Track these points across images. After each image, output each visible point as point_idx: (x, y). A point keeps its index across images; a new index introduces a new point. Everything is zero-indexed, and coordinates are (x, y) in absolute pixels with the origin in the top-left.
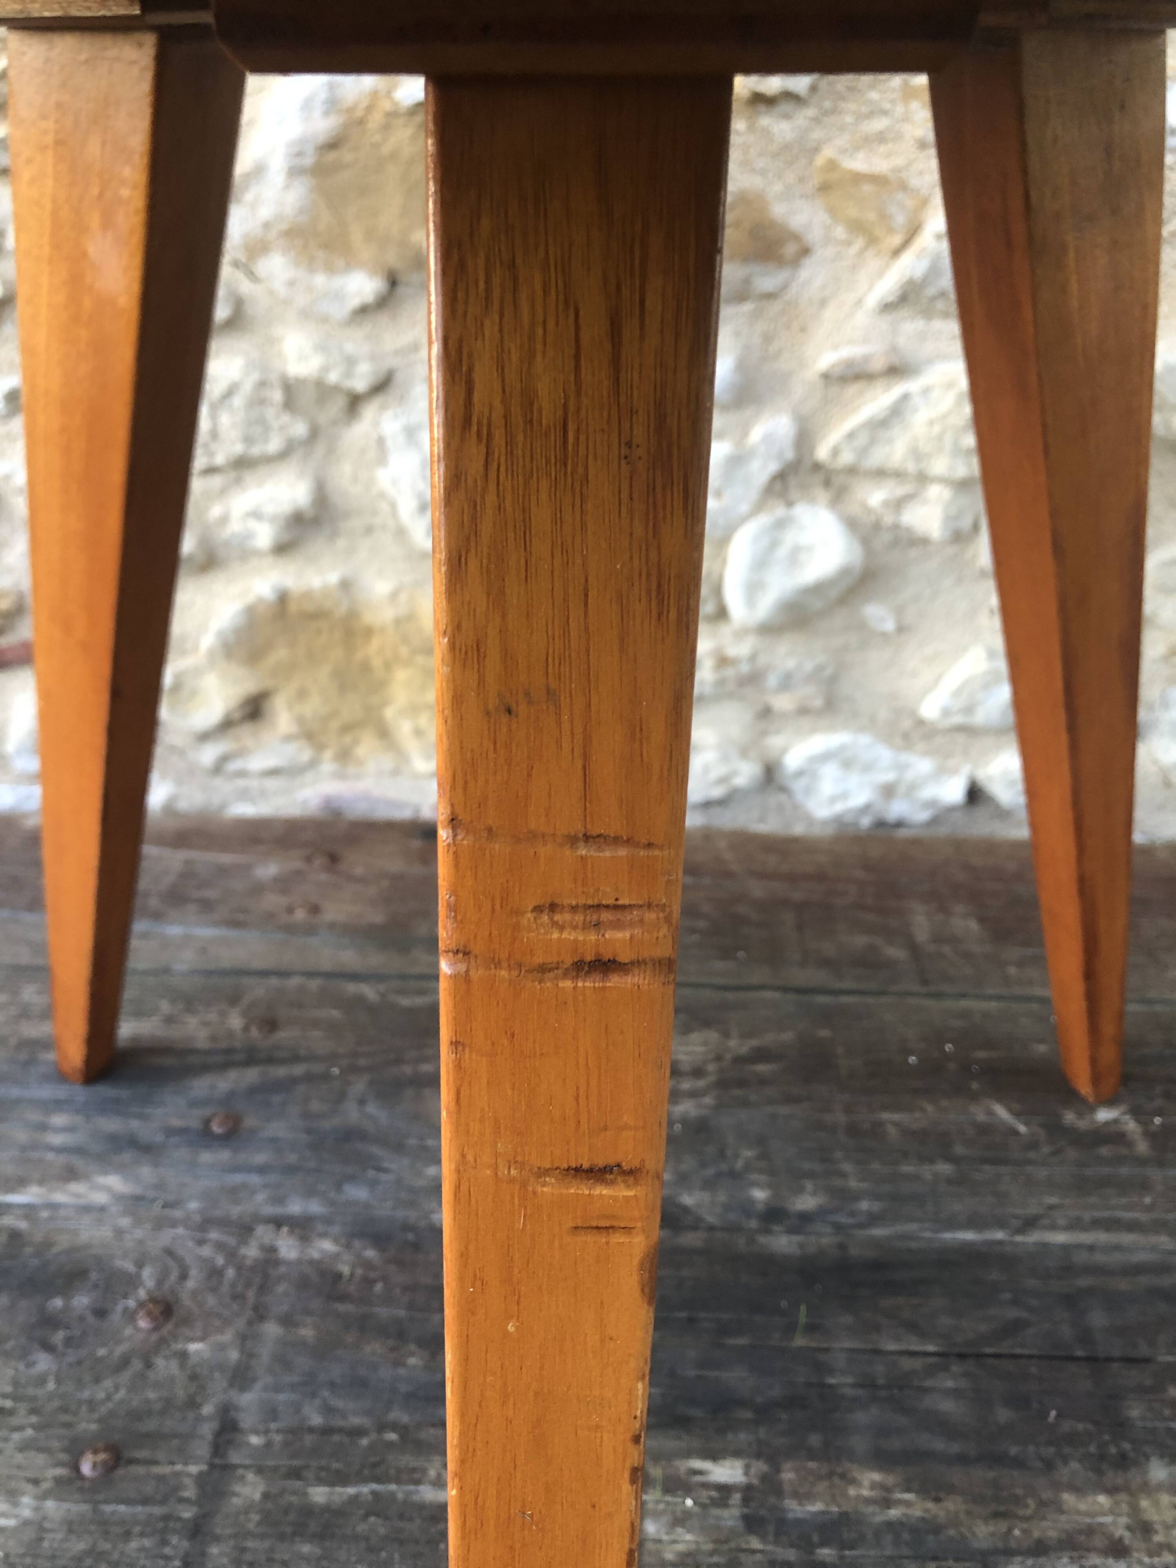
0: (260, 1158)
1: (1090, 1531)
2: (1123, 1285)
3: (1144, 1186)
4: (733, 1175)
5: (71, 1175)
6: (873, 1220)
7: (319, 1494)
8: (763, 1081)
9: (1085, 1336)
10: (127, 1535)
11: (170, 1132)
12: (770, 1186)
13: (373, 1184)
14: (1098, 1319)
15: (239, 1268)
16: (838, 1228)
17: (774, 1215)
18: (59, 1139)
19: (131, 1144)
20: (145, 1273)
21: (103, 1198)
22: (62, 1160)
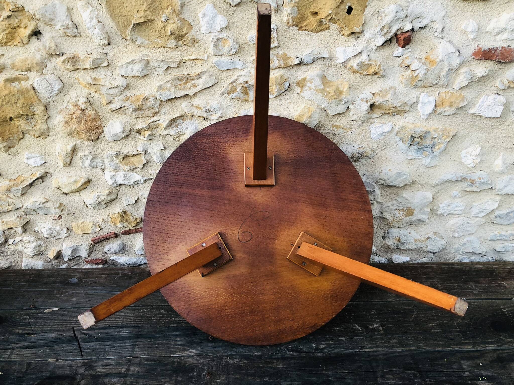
3: (382, 339)
5: (185, 350)
6: (335, 349)
11: (201, 340)
12: (316, 344)
15: (222, 366)
16: (329, 351)
17: (317, 349)
18: (180, 343)
19: (194, 343)
20: (205, 368)
21: (192, 354)
22: (182, 347)
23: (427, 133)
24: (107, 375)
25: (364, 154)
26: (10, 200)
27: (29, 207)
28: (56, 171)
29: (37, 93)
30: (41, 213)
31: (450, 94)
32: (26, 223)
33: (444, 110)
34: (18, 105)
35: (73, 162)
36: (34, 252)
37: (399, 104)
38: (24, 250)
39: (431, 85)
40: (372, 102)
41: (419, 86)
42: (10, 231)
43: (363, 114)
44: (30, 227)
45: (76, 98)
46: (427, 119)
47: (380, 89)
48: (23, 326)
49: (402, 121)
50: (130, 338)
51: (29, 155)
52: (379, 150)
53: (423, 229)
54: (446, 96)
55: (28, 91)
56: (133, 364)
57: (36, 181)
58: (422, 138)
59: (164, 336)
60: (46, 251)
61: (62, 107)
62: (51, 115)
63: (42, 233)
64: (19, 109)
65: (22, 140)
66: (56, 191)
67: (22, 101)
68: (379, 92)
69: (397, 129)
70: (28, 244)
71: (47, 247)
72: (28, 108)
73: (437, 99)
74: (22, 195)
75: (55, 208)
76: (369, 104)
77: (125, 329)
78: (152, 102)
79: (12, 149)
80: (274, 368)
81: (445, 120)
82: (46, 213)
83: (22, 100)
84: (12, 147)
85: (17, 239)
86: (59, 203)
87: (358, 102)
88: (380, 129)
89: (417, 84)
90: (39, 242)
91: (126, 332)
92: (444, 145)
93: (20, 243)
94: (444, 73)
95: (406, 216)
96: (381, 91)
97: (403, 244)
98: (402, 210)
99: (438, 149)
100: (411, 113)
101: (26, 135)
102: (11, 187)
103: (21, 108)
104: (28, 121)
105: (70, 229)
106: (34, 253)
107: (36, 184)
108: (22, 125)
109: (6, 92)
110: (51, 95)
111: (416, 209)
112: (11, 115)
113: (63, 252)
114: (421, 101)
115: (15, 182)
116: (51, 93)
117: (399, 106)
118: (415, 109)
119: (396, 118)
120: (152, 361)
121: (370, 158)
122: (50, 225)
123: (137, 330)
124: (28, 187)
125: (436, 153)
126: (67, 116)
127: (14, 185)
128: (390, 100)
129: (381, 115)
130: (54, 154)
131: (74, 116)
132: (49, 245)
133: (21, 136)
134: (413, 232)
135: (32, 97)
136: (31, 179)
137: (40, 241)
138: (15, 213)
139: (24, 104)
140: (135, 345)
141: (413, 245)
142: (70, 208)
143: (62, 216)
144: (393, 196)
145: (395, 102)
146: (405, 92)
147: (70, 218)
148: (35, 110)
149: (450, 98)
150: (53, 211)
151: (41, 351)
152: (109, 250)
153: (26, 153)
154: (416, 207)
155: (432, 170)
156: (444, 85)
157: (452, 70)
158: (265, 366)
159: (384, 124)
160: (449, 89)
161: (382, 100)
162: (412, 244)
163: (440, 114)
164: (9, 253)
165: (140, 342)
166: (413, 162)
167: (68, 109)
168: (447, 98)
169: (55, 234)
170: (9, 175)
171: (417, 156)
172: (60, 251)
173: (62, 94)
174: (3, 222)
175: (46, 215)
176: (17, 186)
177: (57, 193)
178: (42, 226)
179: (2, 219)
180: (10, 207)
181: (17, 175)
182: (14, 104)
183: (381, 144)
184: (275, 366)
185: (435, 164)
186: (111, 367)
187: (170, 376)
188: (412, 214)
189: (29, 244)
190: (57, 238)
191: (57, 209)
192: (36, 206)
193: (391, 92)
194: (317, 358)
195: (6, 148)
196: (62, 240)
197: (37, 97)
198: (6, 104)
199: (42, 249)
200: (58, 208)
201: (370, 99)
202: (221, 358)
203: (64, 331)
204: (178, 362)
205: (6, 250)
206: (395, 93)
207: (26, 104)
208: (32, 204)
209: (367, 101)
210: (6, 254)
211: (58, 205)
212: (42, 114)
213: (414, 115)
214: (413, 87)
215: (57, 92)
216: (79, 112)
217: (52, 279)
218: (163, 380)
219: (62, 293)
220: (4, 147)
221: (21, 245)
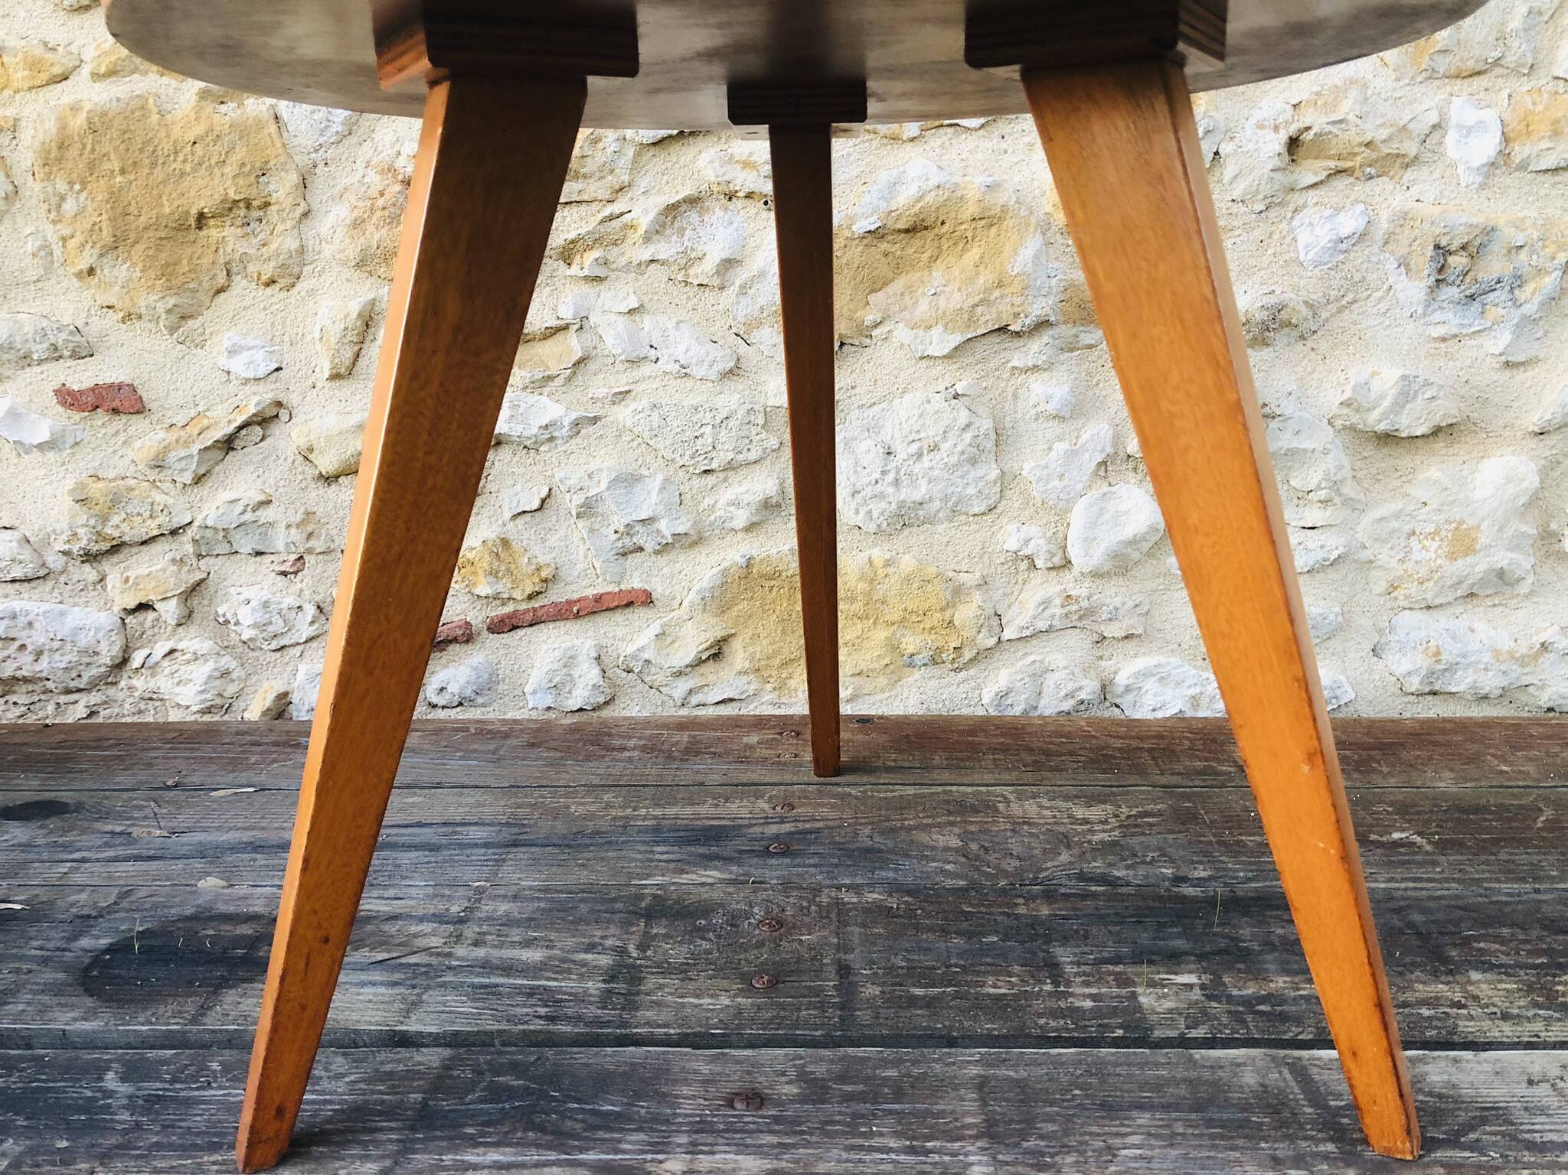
0: (812, 861)
1: (1437, 998)
2: (1431, 904)
3: (1434, 863)
4: (1144, 863)
5: (682, 872)
7: (918, 991)
8: (1151, 825)
9: (1411, 925)
10: (799, 1010)
11: (741, 852)
13: (896, 870)
14: (1417, 918)
15: (819, 906)
16: (1226, 884)
17: (1179, 880)
18: (665, 857)
19: (718, 857)
20: (756, 910)
21: (709, 880)
22: (672, 865)
23: (1490, 231)
24: (394, 918)
25: (1284, 315)
26: (159, 498)
27: (210, 523)
28: (308, 399)
29: (285, 134)
30: (246, 545)
31: (1546, 96)
32: (193, 589)
33: (1536, 149)
34: (227, 170)
35: (362, 362)
36: (204, 696)
37: (1383, 134)
38: (177, 690)
39: (1480, 67)
40: (1293, 130)
41: (1441, 70)
42: (141, 616)
43: (1266, 171)
44: (206, 602)
45: (392, 145)
46: (1482, 186)
47: (1316, 88)
48: (131, 818)
49: (1399, 198)
50: (487, 845)
51: (236, 339)
52: (1333, 308)
53: (1521, 613)
54: (1534, 104)
55: (259, 125)
56: (494, 898)
57: (244, 432)
58: (1473, 249)
59: (610, 843)
60: (244, 697)
61: (348, 181)
62: (315, 206)
63: (237, 623)
64: (229, 183)
65: (223, 295)
66: (300, 469)
67: (239, 156)
68: (1314, 97)
69: (1383, 225)
70: (190, 668)
71: (245, 680)
72: (252, 179)
73: (1506, 116)
74: (198, 480)
75: (288, 526)
76: (1283, 137)
77: (472, 828)
78: (613, 148)
79: (190, 323)
80: (1017, 917)
81: (1542, 192)
82: (259, 548)
83: (240, 153)
84: (191, 317)
85: (161, 648)
86: (302, 510)
87: (1249, 133)
88: (1328, 226)
89: (1433, 64)
90: (227, 662)
91: (477, 834)
92: (1553, 276)
93: (166, 663)
94: (1516, 23)
95: (1452, 556)
96: (1318, 94)
97: (1451, 669)
98: (1433, 535)
99: (1533, 293)
100: (1425, 169)
101: (236, 279)
102: (167, 449)
103: (235, 177)
104: (248, 229)
105: (327, 607)
106: (206, 700)
107: (243, 444)
108: (231, 240)
109: (199, 130)
110: (321, 140)
111: (1485, 525)
112: (203, 204)
113: (295, 698)
114: (1453, 121)
115: (182, 433)
116: (322, 135)
117: (1384, 137)
118: (1438, 152)
119: (1378, 190)
120: (561, 892)
121: (1302, 338)
122: (265, 592)
123: (515, 830)
124: (219, 454)
125: (1530, 308)
126: (361, 204)
127: (177, 441)
128: (1351, 117)
129: (1326, 173)
130: (308, 338)
131: (381, 202)
132: (255, 673)
133: (221, 280)
134: (1481, 626)
135: (269, 142)
136: (229, 422)
137: (227, 658)
138: (167, 547)
139: (243, 164)
140: (504, 860)
141: (1490, 674)
142: (334, 532)
143: (307, 558)
144: (1398, 483)
145: (1369, 126)
146: (1398, 94)
147: (331, 568)
148: (272, 187)
149: (1547, 108)
150: (280, 539)
151: (179, 865)
152: (442, 689)
153: (228, 334)
154: (1483, 520)
155: (1521, 376)
156: (1523, 65)
157: (1540, 13)
158: (983, 909)
159: (1338, 210)
160: (1542, 80)
161: (1324, 120)
162: (1486, 670)
163: (1523, 167)
164: (127, 706)
165: (521, 853)
166: (1452, 346)
167: (363, 184)
168: (1540, 108)
169: (278, 625)
170: (170, 413)
171: (1463, 326)
172: (286, 694)
173: (353, 140)
174: (127, 580)
175: (259, 559)
176: (187, 444)
177: (301, 477)
178: (242, 598)
179: (126, 569)
180: (153, 524)
181: (193, 413)
182: (216, 170)
183: (1335, 283)
184: (1022, 910)
185: (1532, 353)
186: (412, 903)
187: (626, 924)
188: (1470, 550)
189: (192, 667)
190: (282, 643)
191: (293, 531)
192: (233, 518)
193: (1354, 93)
194: (1183, 899)
195: (174, 319)
196: (297, 650)
197: (284, 145)
198: (194, 170)
199: (231, 689)
200: (298, 526)
201: (1286, 122)
202: (816, 891)
203: (263, 828)
204: (655, 896)
205: (121, 696)
206: (1366, 99)
207: (248, 167)
208: (221, 511)
209: (1276, 129)
210: (116, 711)
211: (299, 517)
212: (290, 200)
213: (1437, 175)
214: (1424, 75)
215: (340, 129)
216: (398, 187)
217: (249, 738)
218: (599, 933)
219: (274, 761)
220: (169, 311)
221: (167, 671)
